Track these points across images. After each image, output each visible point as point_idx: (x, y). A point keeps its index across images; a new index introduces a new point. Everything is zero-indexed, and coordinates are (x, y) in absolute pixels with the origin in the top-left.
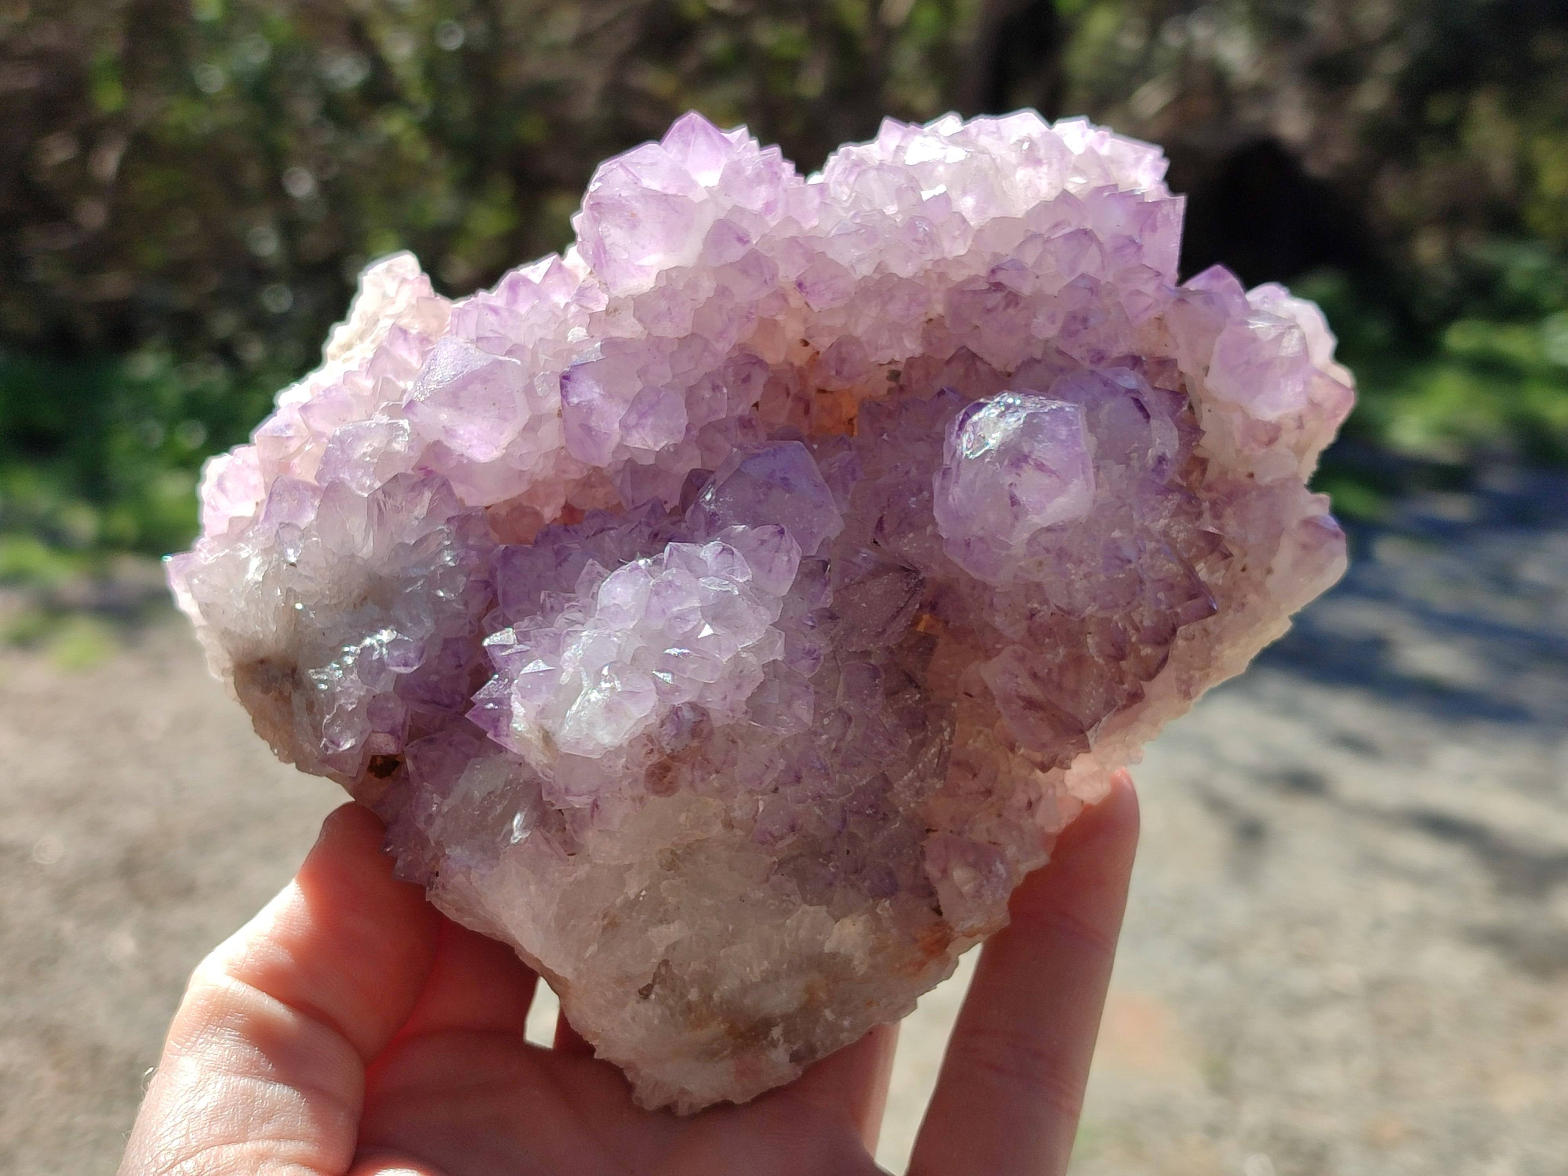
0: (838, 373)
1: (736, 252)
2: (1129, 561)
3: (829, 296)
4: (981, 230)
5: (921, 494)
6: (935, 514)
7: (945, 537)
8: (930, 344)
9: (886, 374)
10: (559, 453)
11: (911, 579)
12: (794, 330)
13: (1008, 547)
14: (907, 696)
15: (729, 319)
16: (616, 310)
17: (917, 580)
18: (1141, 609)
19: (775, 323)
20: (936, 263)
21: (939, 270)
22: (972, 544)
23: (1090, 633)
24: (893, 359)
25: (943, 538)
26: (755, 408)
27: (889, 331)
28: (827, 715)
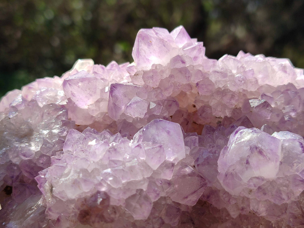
0: (201, 115)
1: (180, 65)
2: (284, 199)
3: (206, 90)
4: (262, 87)
5: (215, 154)
6: (218, 162)
7: (219, 172)
8: (234, 114)
9: (217, 121)
10: (105, 114)
11: (202, 181)
12: (191, 101)
13: (241, 180)
14: (189, 226)
15: (171, 85)
16: (137, 75)
17: (204, 182)
18: (282, 222)
19: (186, 94)
20: (244, 90)
21: (244, 93)
22: (228, 176)
23: (262, 224)
24: (220, 117)
25: (218, 172)
26: (170, 117)
27: (222, 106)
28: (155, 218)
